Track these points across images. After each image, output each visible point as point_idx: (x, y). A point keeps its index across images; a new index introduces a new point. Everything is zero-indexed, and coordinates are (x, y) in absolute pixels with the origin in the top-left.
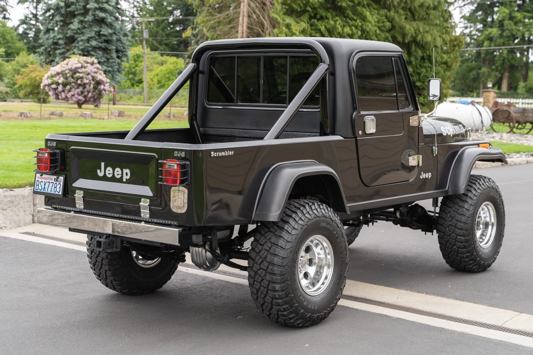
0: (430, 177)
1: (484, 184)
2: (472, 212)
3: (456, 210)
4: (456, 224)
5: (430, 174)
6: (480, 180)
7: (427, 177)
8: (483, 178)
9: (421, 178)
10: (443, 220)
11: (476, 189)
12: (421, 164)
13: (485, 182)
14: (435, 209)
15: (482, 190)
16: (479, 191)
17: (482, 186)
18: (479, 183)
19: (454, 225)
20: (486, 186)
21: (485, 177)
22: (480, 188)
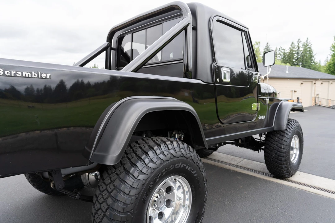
0: (264, 118)
1: (294, 124)
2: (289, 143)
3: (278, 141)
4: (278, 149)
5: (264, 116)
6: (291, 122)
7: (262, 118)
8: (293, 120)
9: (259, 119)
10: (269, 146)
11: (290, 128)
12: (259, 110)
13: (294, 123)
14: (260, 138)
15: (293, 128)
16: (292, 129)
17: (293, 126)
18: (291, 124)
19: (277, 149)
20: (295, 126)
21: (294, 120)
22: (292, 127)
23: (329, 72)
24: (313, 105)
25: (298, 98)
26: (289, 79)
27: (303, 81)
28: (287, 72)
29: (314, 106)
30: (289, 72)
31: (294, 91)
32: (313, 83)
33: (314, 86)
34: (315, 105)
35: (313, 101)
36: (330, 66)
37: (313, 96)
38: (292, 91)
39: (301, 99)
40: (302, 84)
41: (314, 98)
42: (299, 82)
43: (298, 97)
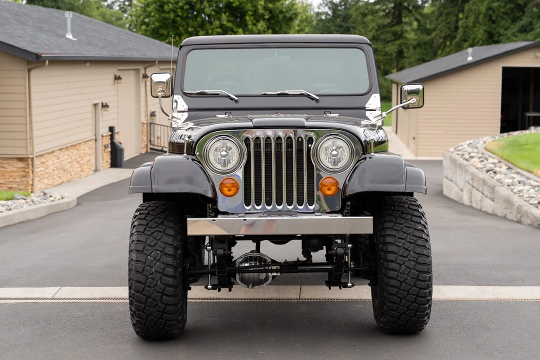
23: (146, 31)
24: (144, 151)
25: (111, 129)
26: (88, 64)
27: (119, 70)
28: (69, 36)
29: (147, 152)
30: (74, 37)
31: (100, 106)
32: (141, 76)
33: (144, 83)
34: (149, 151)
35: (145, 138)
36: (148, 9)
37: (143, 119)
38: (96, 105)
39: (118, 133)
40: (118, 78)
41: (145, 126)
42: (109, 73)
43: (111, 125)
